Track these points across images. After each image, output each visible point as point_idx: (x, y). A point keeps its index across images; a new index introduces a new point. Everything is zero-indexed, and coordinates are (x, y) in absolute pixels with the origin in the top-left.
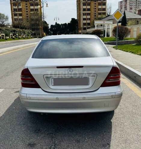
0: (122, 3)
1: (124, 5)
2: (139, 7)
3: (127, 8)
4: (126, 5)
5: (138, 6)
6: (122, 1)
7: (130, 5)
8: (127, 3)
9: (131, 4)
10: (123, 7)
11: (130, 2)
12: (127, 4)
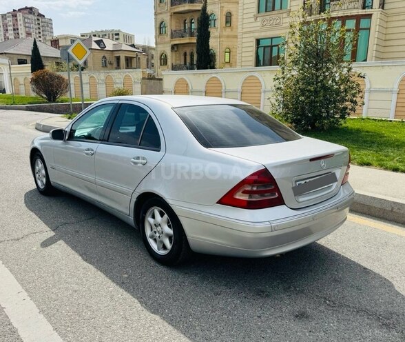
0: (6, 19)
1: (11, 23)
2: (45, 33)
3: (20, 32)
4: (17, 25)
5: (43, 31)
6: (5, 15)
7: (26, 27)
8: (17, 20)
9: (27, 25)
10: (9, 28)
11: (24, 21)
12: (19, 23)
